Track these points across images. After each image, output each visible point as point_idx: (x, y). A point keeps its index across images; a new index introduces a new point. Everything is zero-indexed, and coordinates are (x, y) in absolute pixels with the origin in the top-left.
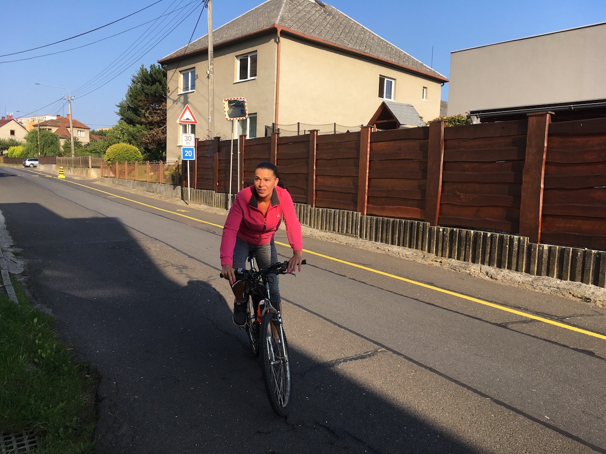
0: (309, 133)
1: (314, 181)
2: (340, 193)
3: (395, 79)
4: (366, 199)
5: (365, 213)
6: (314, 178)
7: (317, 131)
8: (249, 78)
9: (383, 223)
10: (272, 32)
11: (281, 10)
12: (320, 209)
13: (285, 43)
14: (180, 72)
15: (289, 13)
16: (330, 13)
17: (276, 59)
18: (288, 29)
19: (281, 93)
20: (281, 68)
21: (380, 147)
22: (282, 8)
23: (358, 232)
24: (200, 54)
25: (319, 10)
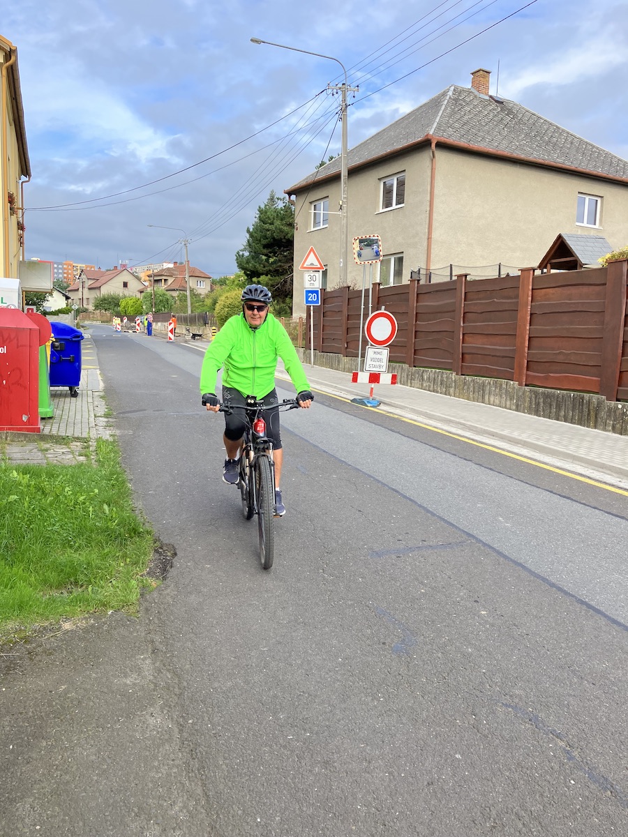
0: (456, 278)
1: (461, 341)
2: (493, 356)
3: (601, 197)
4: (526, 364)
5: (524, 383)
6: (461, 338)
7: (466, 276)
8: (394, 206)
9: (546, 396)
10: (424, 145)
11: (440, 114)
12: (467, 378)
13: (443, 158)
14: (311, 203)
15: (450, 117)
16: (510, 112)
17: (429, 180)
18: (446, 140)
19: (435, 224)
20: (436, 192)
21: (545, 295)
22: (441, 112)
23: (514, 408)
24: (334, 179)
25: (493, 109)
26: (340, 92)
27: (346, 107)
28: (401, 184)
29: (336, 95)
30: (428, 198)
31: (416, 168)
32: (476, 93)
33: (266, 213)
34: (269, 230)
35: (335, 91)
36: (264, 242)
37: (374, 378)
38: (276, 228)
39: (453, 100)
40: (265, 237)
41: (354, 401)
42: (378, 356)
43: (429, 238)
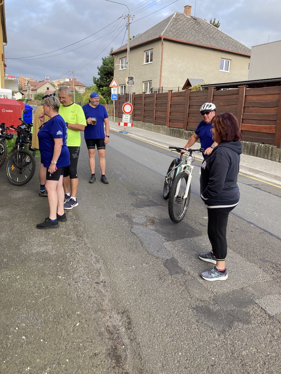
1: (155, 113)
2: (162, 118)
3: (231, 60)
4: (169, 121)
5: (168, 126)
8: (149, 62)
9: (173, 130)
10: (159, 39)
11: (167, 26)
12: (156, 125)
13: (166, 44)
14: (120, 59)
15: (171, 27)
16: (199, 23)
17: (161, 53)
18: (167, 37)
19: (163, 70)
20: (163, 57)
21: (174, 99)
22: (168, 24)
23: (166, 134)
24: (125, 51)
25: (191, 23)
26: (127, 18)
27: (129, 24)
28: (152, 54)
29: (125, 19)
30: (161, 60)
31: (157, 47)
32: (186, 15)
33: (105, 60)
34: (106, 68)
35: (125, 17)
36: (105, 73)
37: (126, 124)
38: (109, 67)
39: (175, 19)
40: (105, 71)
41: (119, 132)
42: (127, 117)
43: (161, 76)
